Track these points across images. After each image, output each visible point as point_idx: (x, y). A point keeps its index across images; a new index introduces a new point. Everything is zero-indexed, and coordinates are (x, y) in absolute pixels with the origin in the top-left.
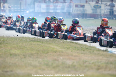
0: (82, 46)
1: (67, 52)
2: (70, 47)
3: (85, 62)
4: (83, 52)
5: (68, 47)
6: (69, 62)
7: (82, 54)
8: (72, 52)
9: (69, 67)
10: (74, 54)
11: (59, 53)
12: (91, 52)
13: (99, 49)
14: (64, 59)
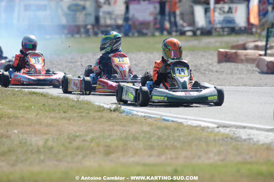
0: (58, 102)
1: (27, 116)
2: (30, 104)
3: (72, 139)
4: (63, 115)
5: (26, 105)
6: (37, 141)
7: (64, 121)
8: (38, 117)
9: (38, 151)
10: (44, 121)
11: (7, 120)
12: (83, 114)
13: (100, 107)
14: (22, 133)
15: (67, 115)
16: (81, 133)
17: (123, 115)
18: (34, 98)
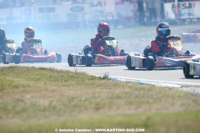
0: (61, 74)
1: (37, 85)
2: (40, 76)
3: (71, 100)
4: (64, 83)
5: (37, 77)
6: (44, 102)
7: (65, 87)
8: (46, 85)
9: (45, 110)
10: (50, 88)
11: (22, 89)
12: (80, 82)
13: (92, 76)
14: (33, 97)
15: (67, 83)
16: (78, 96)
17: (110, 81)
18: (43, 72)
